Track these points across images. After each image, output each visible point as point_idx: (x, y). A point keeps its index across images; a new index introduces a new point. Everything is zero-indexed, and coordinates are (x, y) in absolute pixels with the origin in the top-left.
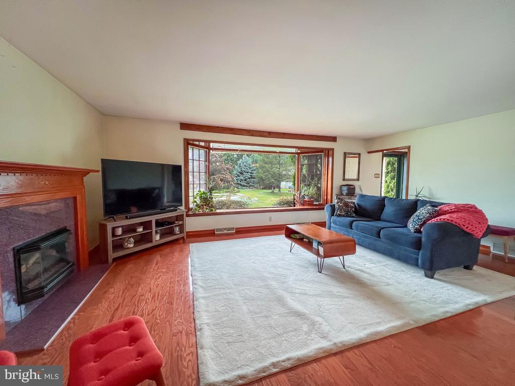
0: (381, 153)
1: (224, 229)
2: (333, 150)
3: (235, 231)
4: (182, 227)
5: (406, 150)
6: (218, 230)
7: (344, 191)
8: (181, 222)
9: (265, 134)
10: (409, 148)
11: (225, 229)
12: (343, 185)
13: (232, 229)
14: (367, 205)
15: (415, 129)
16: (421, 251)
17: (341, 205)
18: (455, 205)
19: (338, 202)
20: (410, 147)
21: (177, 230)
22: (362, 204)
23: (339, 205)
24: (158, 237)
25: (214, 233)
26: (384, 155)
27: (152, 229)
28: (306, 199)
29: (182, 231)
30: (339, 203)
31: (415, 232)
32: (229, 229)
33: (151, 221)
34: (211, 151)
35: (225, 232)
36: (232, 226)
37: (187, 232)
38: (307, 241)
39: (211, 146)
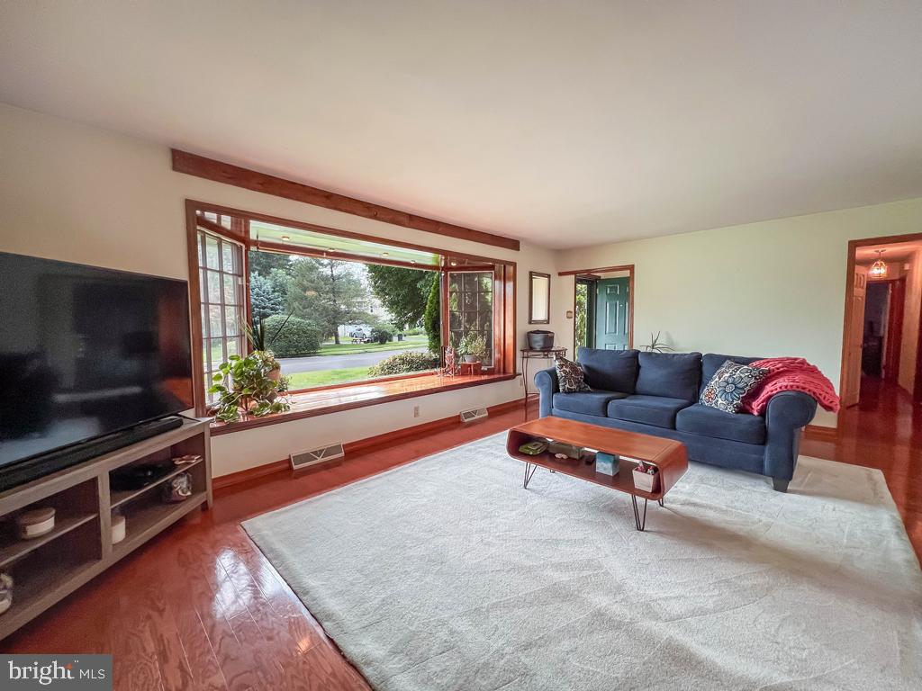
0: (573, 276)
1: (315, 453)
2: (514, 264)
3: (343, 454)
4: (198, 476)
5: (626, 273)
6: (301, 458)
7: (536, 342)
8: (195, 460)
9: (401, 218)
10: (631, 268)
11: (317, 453)
12: (531, 332)
13: (336, 449)
14: (607, 367)
15: (640, 238)
16: (767, 447)
17: (568, 370)
18: (781, 360)
19: (562, 366)
20: (633, 266)
21: (181, 486)
22: (595, 365)
23: (565, 372)
24: (119, 532)
25: (290, 468)
26: (578, 281)
27: (96, 509)
28: (468, 360)
29: (197, 485)
30: (564, 368)
31: (737, 413)
32: (329, 452)
33: (94, 481)
34: (253, 248)
35: (320, 460)
36: (333, 443)
37: (215, 480)
38: (565, 457)
39: (253, 236)
